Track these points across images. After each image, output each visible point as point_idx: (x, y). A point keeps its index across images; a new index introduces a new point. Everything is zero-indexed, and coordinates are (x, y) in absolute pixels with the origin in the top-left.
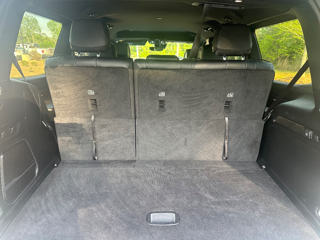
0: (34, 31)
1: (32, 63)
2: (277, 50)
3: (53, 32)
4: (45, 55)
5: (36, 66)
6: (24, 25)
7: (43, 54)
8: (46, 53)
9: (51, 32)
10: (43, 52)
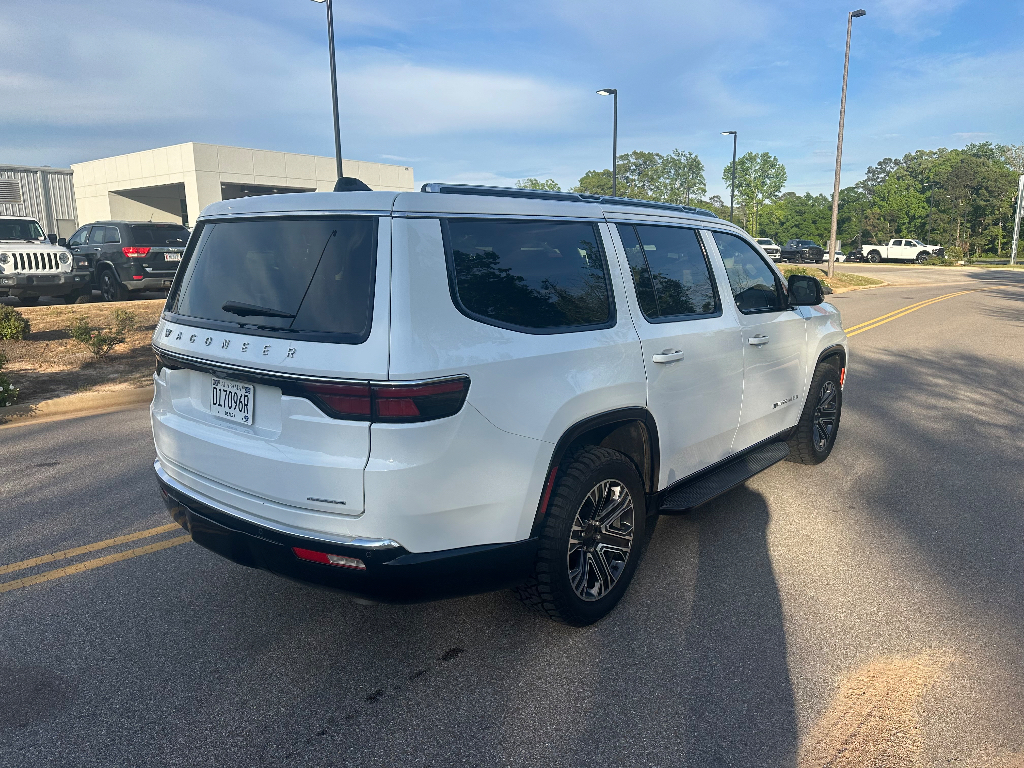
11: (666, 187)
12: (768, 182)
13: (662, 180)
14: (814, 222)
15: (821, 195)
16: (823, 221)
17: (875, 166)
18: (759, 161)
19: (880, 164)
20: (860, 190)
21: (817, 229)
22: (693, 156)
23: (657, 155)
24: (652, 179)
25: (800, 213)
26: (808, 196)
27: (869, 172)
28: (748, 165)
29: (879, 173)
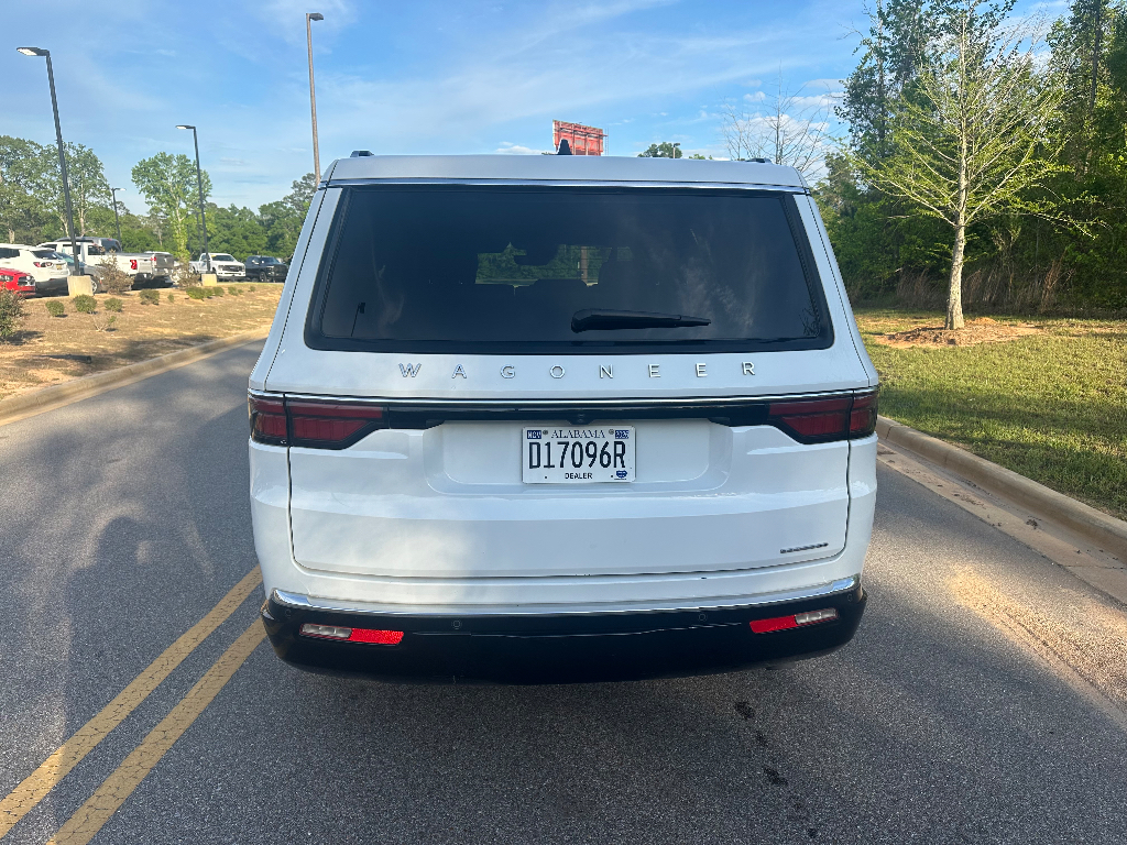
0: (87, 195)
1: (106, 303)
2: (894, 248)
3: (153, 200)
4: (140, 275)
5: (120, 311)
6: (51, 175)
7: (135, 272)
8: (144, 268)
9: (147, 196)
10: (134, 266)
11: (52, 185)
12: (191, 189)
13: (44, 175)
14: (245, 238)
15: (245, 208)
16: (255, 237)
17: (300, 180)
18: (175, 164)
19: (304, 178)
20: (289, 205)
21: (249, 245)
22: (86, 150)
23: (32, 143)
24: (30, 174)
25: (228, 227)
26: (233, 208)
27: (295, 186)
28: (163, 167)
29: (305, 188)
